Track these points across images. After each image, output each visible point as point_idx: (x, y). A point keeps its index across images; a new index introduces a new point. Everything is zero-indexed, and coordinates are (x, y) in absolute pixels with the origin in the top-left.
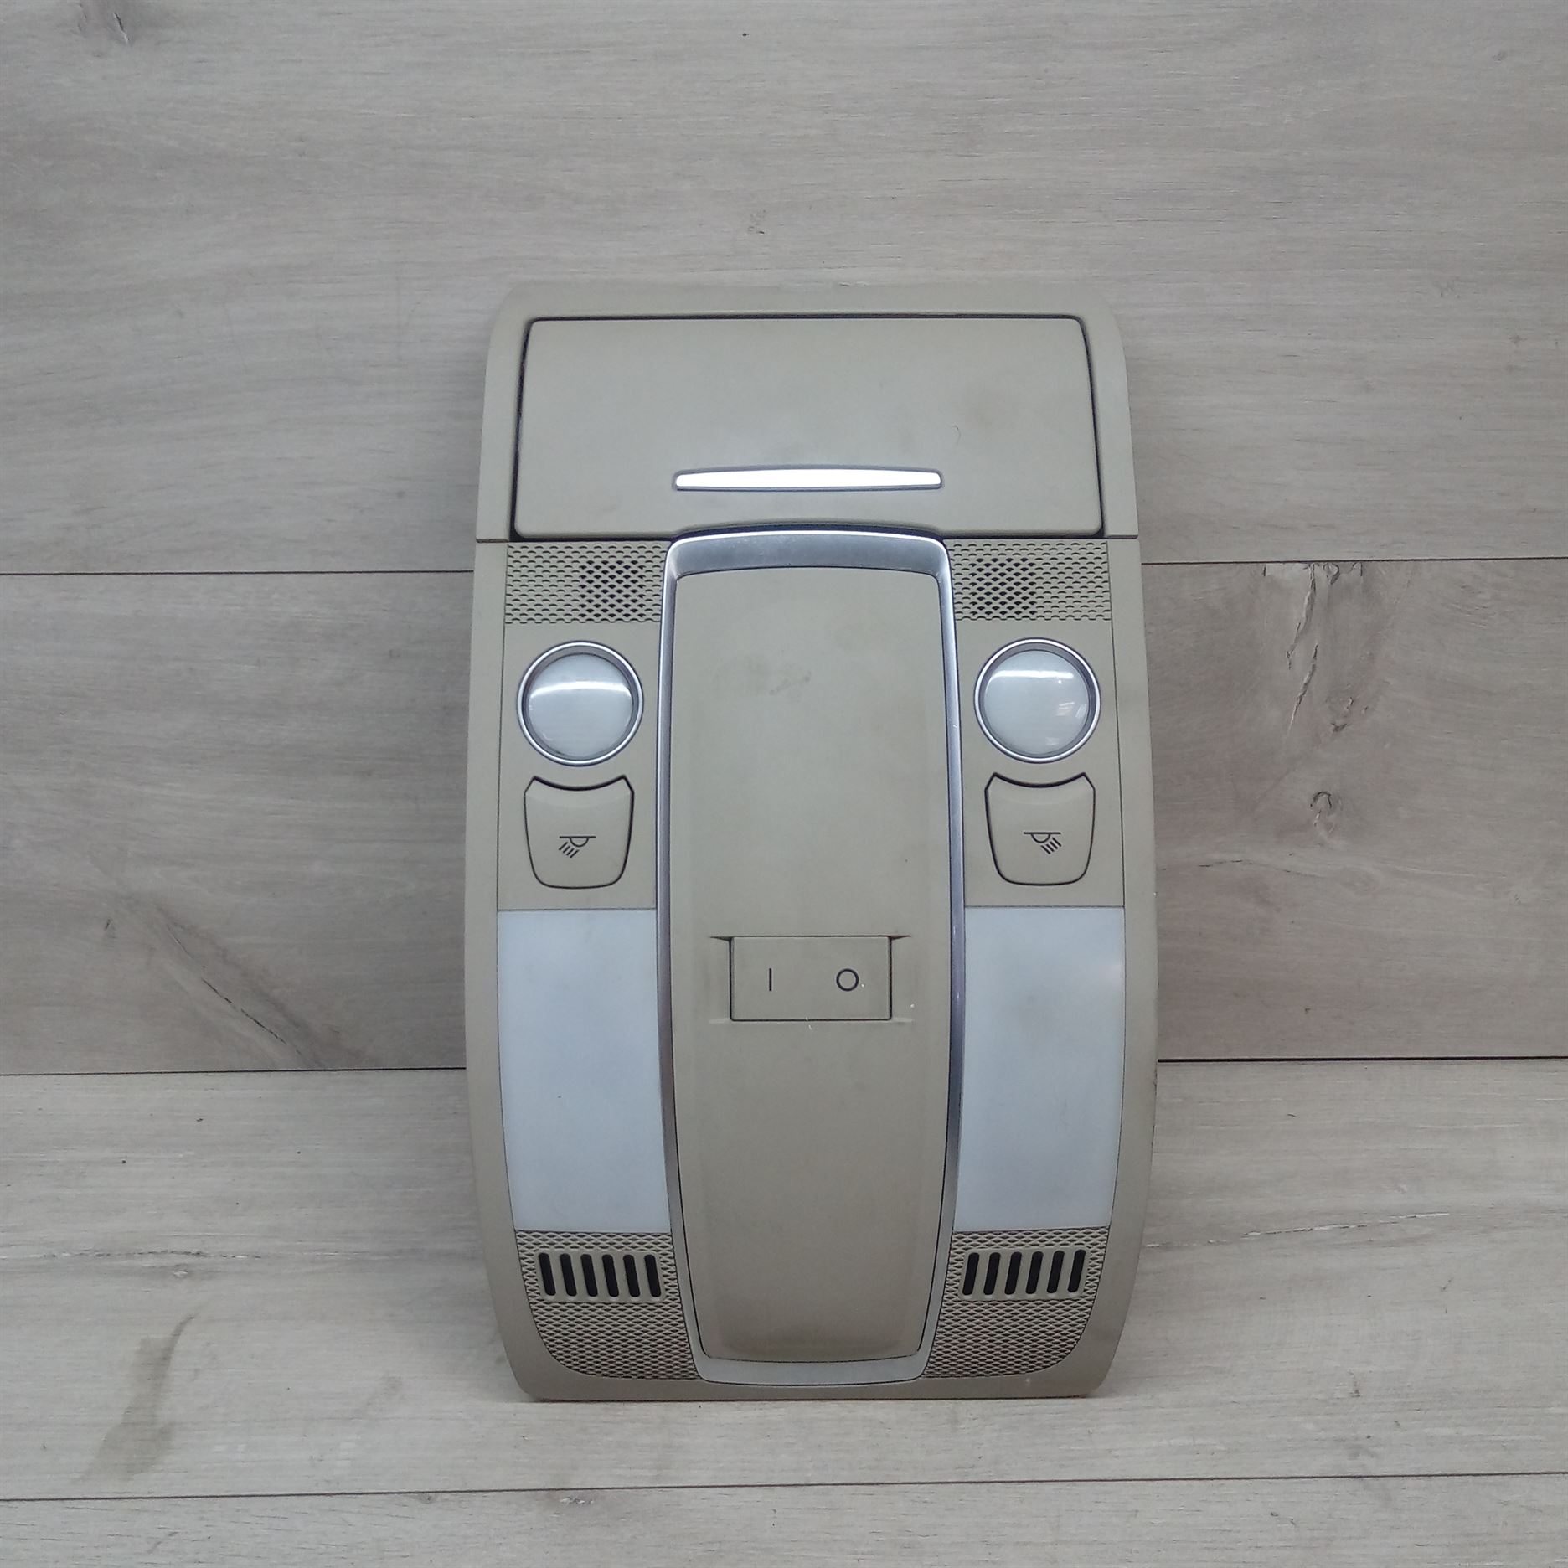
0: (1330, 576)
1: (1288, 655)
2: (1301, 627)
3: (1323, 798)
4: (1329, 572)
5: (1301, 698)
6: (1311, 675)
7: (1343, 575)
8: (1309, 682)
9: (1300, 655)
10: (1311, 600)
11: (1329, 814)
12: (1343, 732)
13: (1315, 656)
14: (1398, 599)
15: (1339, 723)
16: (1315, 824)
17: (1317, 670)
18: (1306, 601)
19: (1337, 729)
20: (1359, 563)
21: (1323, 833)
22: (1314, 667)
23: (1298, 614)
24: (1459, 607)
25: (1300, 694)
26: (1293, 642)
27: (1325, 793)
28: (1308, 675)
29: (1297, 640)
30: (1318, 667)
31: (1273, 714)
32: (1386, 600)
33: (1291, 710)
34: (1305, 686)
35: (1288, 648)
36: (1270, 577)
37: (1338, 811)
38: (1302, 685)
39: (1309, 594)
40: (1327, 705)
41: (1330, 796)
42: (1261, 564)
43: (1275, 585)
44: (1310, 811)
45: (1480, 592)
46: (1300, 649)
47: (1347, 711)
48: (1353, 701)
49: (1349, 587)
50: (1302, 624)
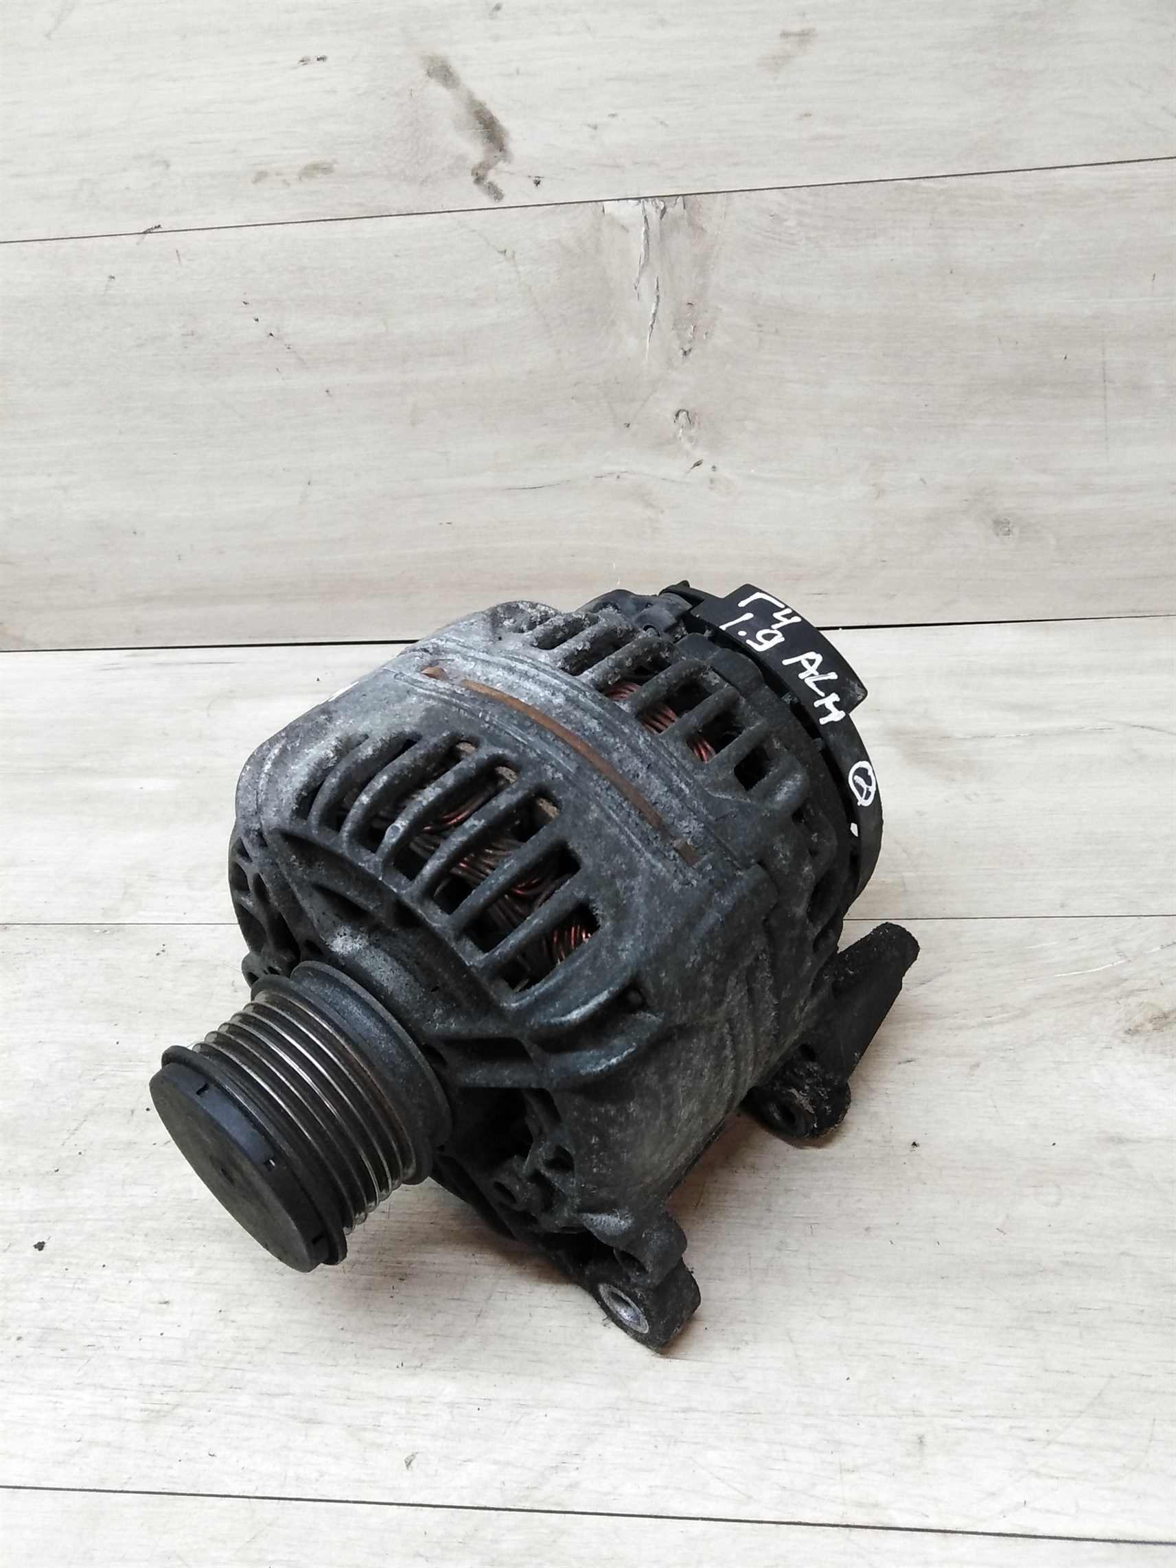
0: (659, 211)
1: (636, 288)
2: (642, 262)
3: (682, 416)
4: (657, 207)
5: (652, 326)
6: (657, 304)
7: (669, 210)
8: (656, 311)
9: (646, 288)
10: (646, 232)
11: (690, 429)
12: (691, 355)
13: (658, 287)
14: (719, 229)
15: (686, 348)
16: (680, 438)
17: (661, 299)
18: (643, 237)
19: (685, 353)
20: (680, 197)
21: (687, 444)
22: (658, 297)
23: (638, 249)
24: (770, 234)
25: (651, 323)
26: (637, 275)
28: (654, 304)
29: (640, 273)
30: (662, 296)
31: (632, 343)
32: (709, 231)
33: (646, 338)
34: (654, 315)
35: (634, 281)
36: (610, 215)
37: (696, 424)
38: (651, 316)
39: (644, 229)
40: (673, 332)
41: (688, 413)
42: (599, 203)
43: (613, 221)
44: (674, 426)
45: (785, 220)
46: (643, 280)
47: (691, 337)
48: (695, 327)
49: (675, 221)
50: (643, 258)
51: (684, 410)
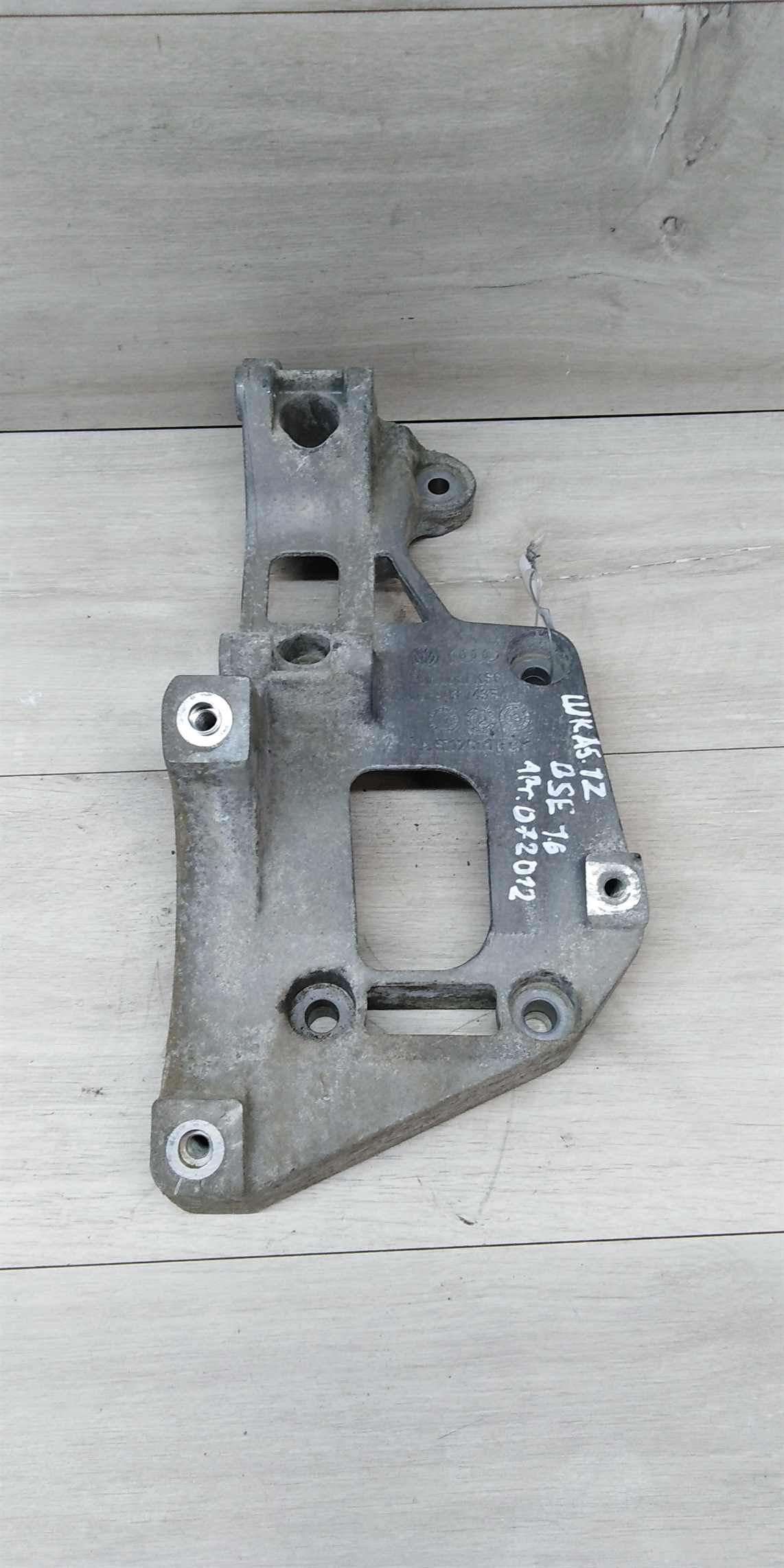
0: (701, 18)
3: (671, 221)
4: (700, 14)
6: (674, 113)
7: (712, 19)
8: (670, 121)
9: (666, 97)
10: (682, 41)
11: (675, 235)
12: (694, 165)
13: (679, 97)
14: (757, 40)
15: (692, 157)
17: (679, 109)
18: (676, 45)
19: (689, 163)
21: (667, 250)
22: (676, 107)
23: (668, 57)
25: (662, 132)
26: (661, 83)
28: (671, 114)
29: (665, 82)
30: (680, 106)
31: (637, 151)
32: (746, 42)
33: (652, 147)
34: (668, 124)
35: (655, 90)
36: (647, 20)
37: (682, 230)
38: (664, 125)
39: (680, 36)
40: (683, 143)
41: (676, 219)
42: (641, 8)
43: (650, 28)
44: (660, 232)
46: (666, 90)
47: (700, 148)
48: (705, 139)
49: (715, 30)
50: (671, 67)
51: (672, 218)
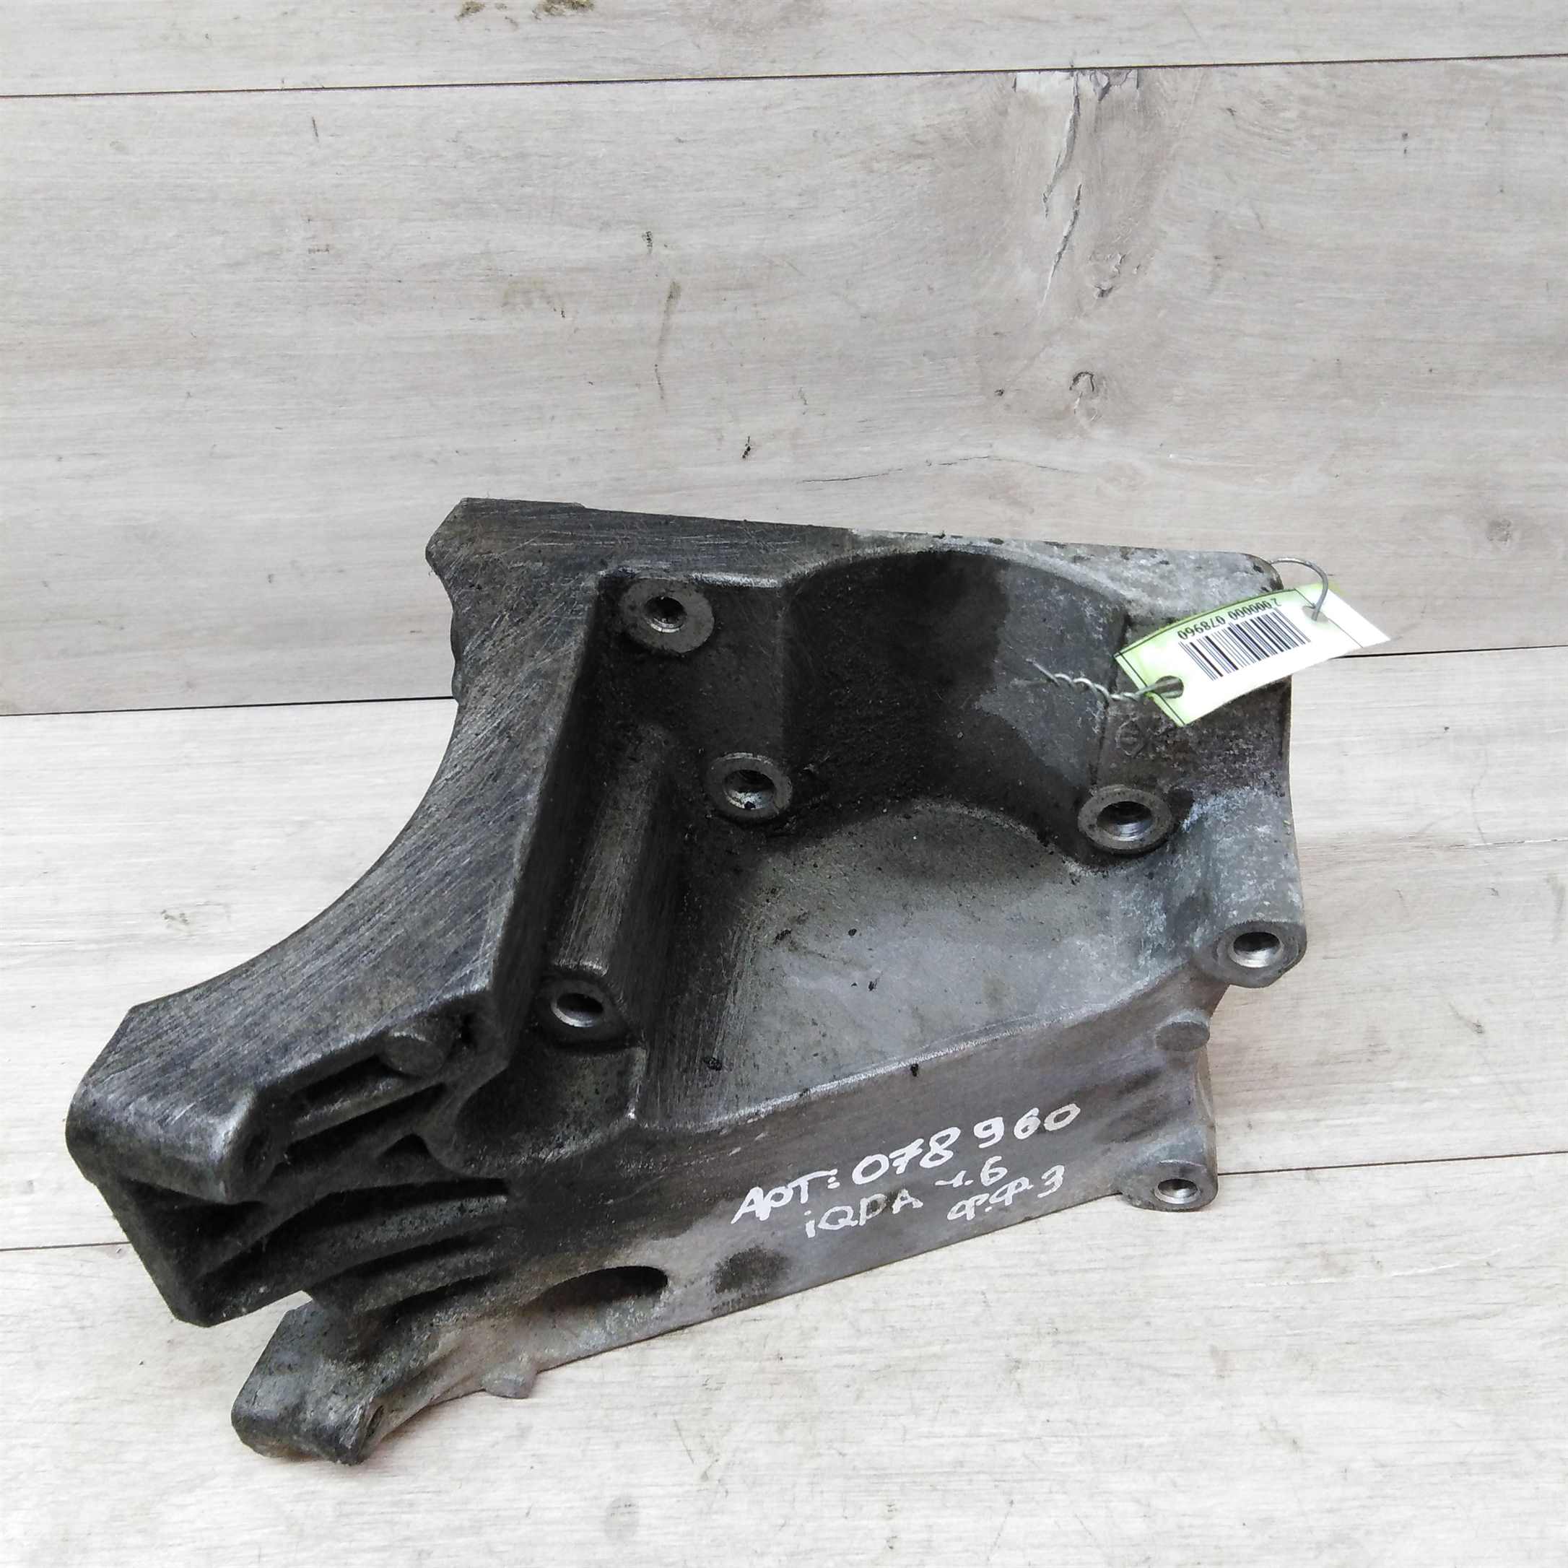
0: (1099, 89)
1: (1045, 199)
2: (1060, 163)
3: (1084, 380)
4: (1097, 84)
6: (1073, 224)
7: (1115, 90)
8: (1070, 233)
9: (1060, 200)
10: (1075, 121)
11: (1091, 399)
12: (1111, 297)
13: (1078, 199)
14: (1182, 119)
15: (1105, 286)
16: (1075, 411)
17: (1080, 217)
18: (1068, 125)
19: (1103, 293)
20: (1134, 71)
21: (1084, 421)
22: (1076, 213)
23: (1056, 142)
24: (1257, 130)
25: (1058, 250)
26: (1050, 181)
27: (1087, 373)
28: (1069, 223)
29: (1056, 177)
30: (1082, 212)
31: (1026, 277)
32: (1167, 122)
33: (1048, 270)
34: (1066, 238)
35: (1045, 189)
36: (1023, 92)
37: (1102, 393)
38: (1061, 239)
39: (1071, 115)
40: (1091, 264)
41: (1092, 376)
42: (1010, 74)
43: (1030, 104)
44: (1069, 395)
45: (1284, 109)
46: (1060, 189)
47: (1116, 270)
48: (1124, 257)
49: (1120, 105)
50: (1063, 157)
